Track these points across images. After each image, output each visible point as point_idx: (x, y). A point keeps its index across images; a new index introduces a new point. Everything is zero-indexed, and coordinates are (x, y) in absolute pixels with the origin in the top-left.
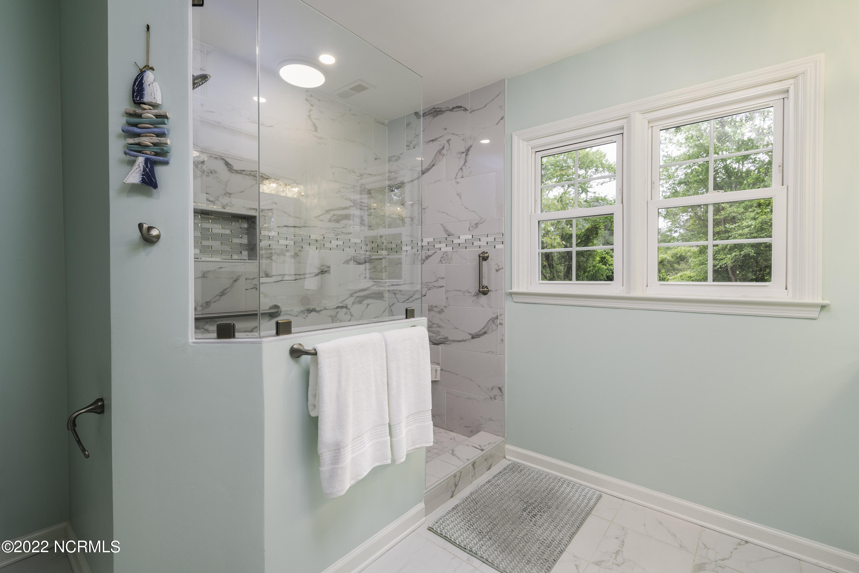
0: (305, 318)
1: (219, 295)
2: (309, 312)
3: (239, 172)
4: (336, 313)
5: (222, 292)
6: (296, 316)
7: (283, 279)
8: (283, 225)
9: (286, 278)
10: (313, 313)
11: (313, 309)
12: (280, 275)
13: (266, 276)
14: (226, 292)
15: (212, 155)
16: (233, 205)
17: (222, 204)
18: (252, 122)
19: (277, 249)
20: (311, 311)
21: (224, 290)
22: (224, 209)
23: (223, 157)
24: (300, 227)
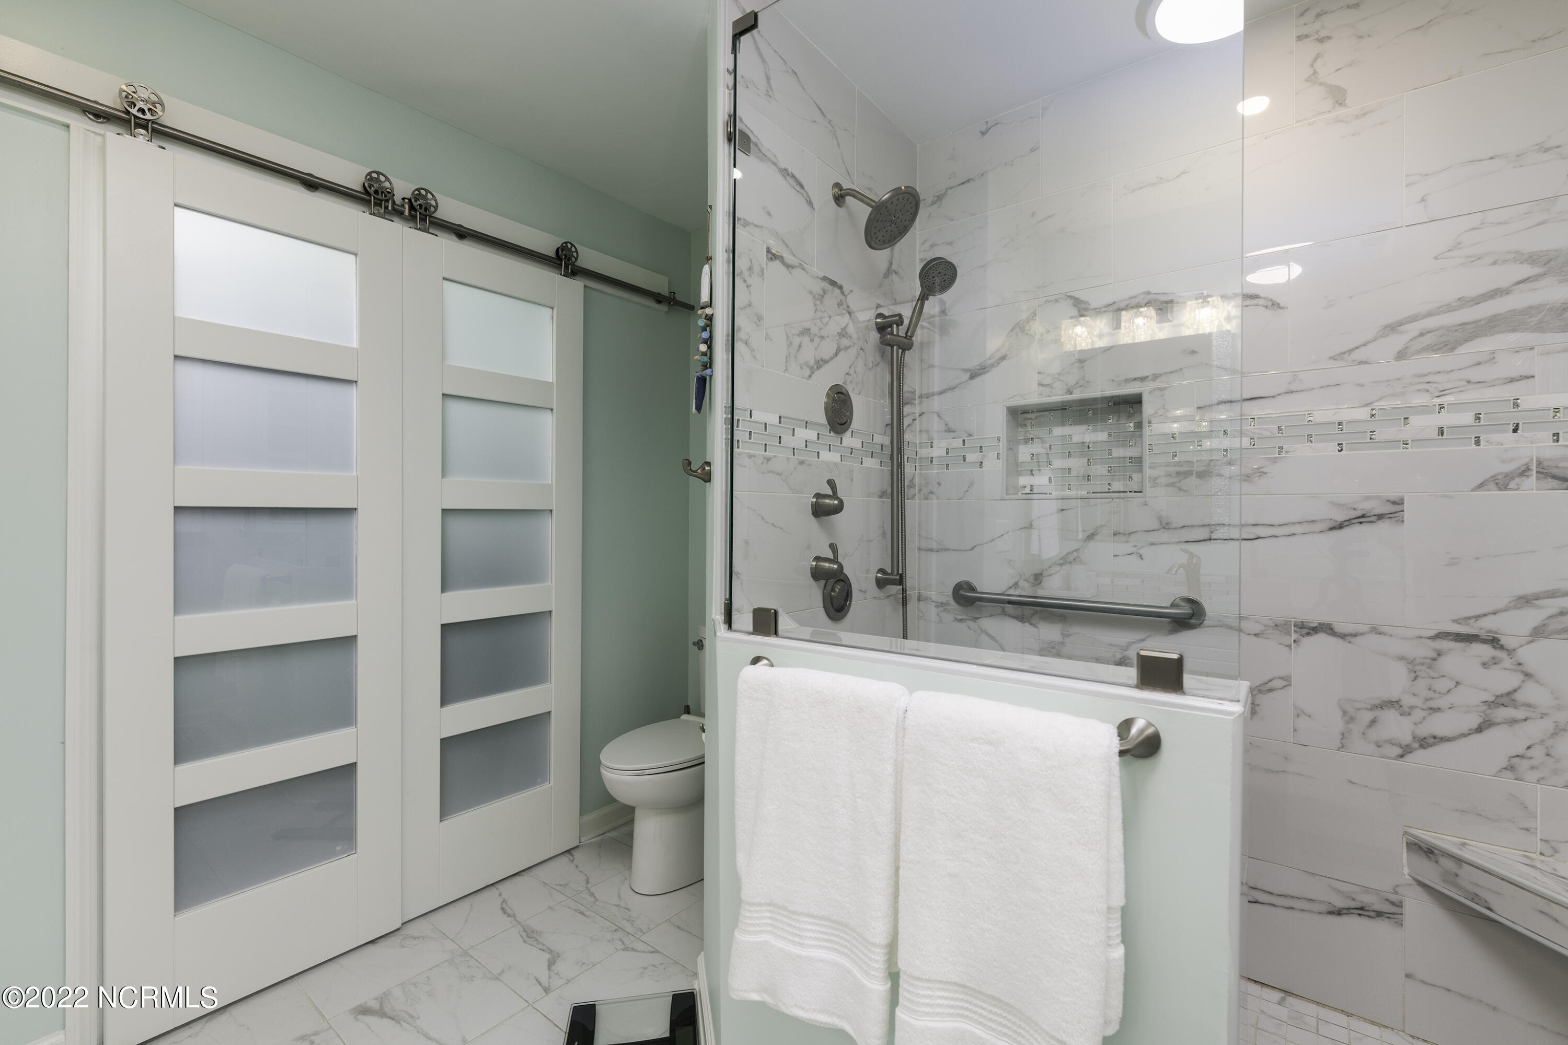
0: (1289, 646)
1: (1058, 562)
2: (1305, 631)
3: (1104, 309)
4: (1434, 655)
5: (1063, 558)
6: (1255, 635)
7: (1214, 536)
8: (1215, 401)
9: (1221, 533)
10: (1321, 637)
11: (1320, 624)
12: (1203, 526)
13: (1164, 528)
14: (1072, 559)
15: (1049, 298)
16: (1088, 382)
17: (1067, 385)
18: (1134, 190)
19: (1198, 461)
20: (1315, 630)
21: (1068, 554)
22: (1071, 393)
23: (1069, 294)
24: (1273, 397)
